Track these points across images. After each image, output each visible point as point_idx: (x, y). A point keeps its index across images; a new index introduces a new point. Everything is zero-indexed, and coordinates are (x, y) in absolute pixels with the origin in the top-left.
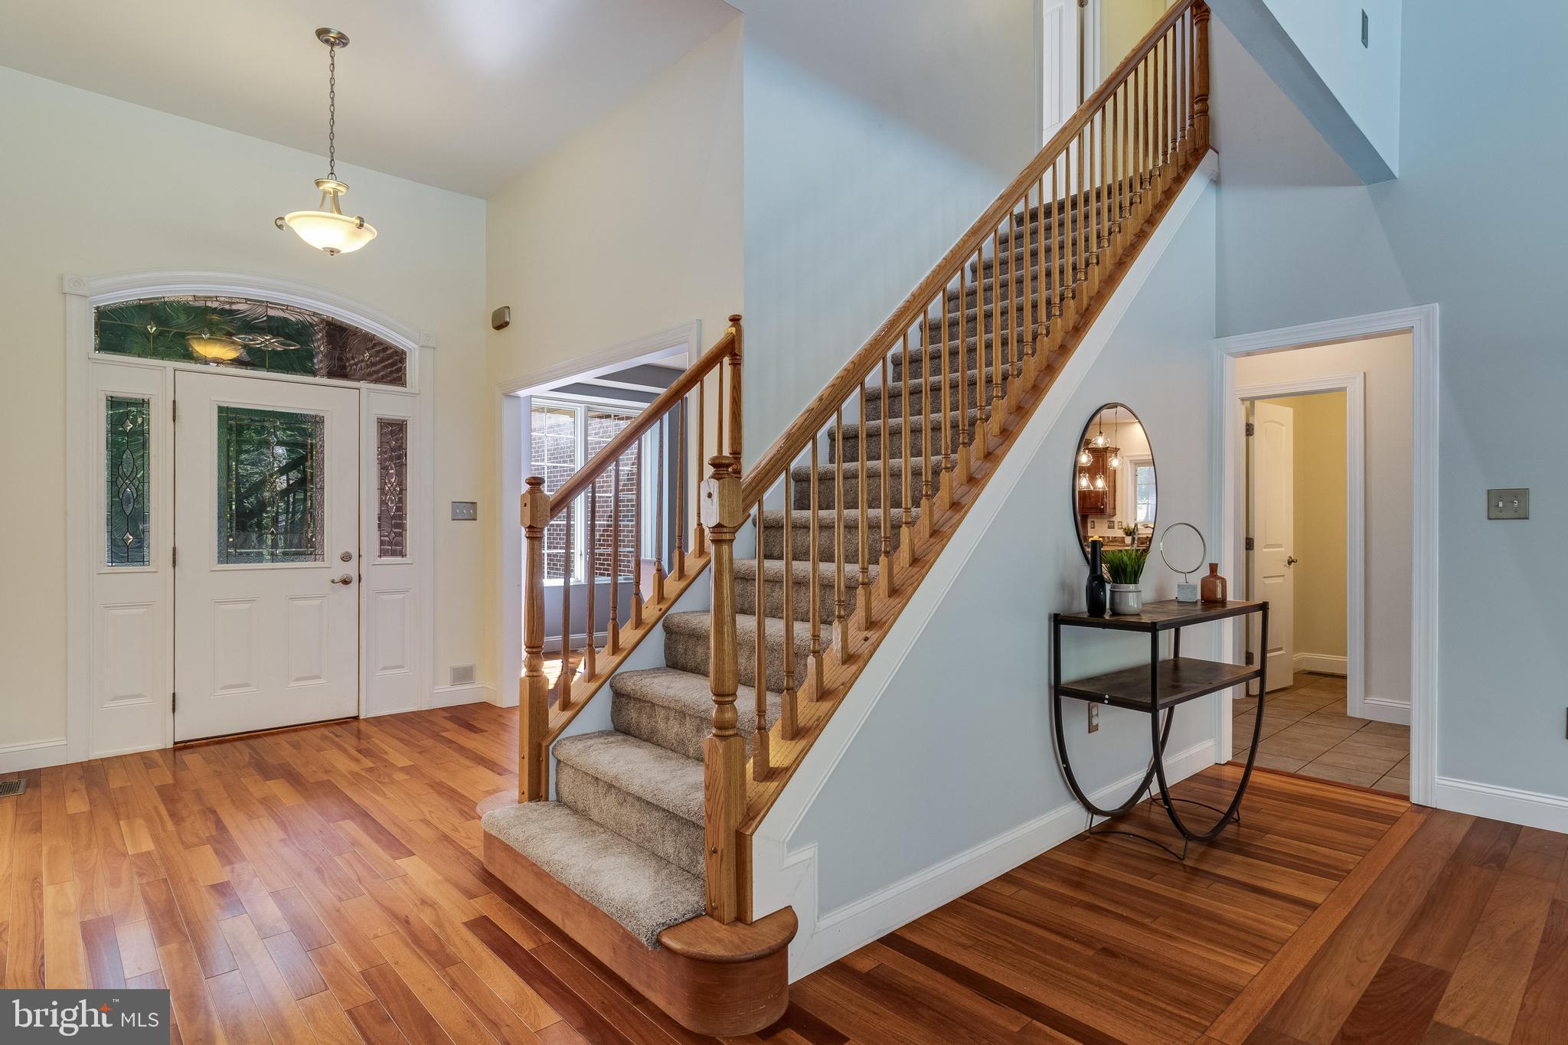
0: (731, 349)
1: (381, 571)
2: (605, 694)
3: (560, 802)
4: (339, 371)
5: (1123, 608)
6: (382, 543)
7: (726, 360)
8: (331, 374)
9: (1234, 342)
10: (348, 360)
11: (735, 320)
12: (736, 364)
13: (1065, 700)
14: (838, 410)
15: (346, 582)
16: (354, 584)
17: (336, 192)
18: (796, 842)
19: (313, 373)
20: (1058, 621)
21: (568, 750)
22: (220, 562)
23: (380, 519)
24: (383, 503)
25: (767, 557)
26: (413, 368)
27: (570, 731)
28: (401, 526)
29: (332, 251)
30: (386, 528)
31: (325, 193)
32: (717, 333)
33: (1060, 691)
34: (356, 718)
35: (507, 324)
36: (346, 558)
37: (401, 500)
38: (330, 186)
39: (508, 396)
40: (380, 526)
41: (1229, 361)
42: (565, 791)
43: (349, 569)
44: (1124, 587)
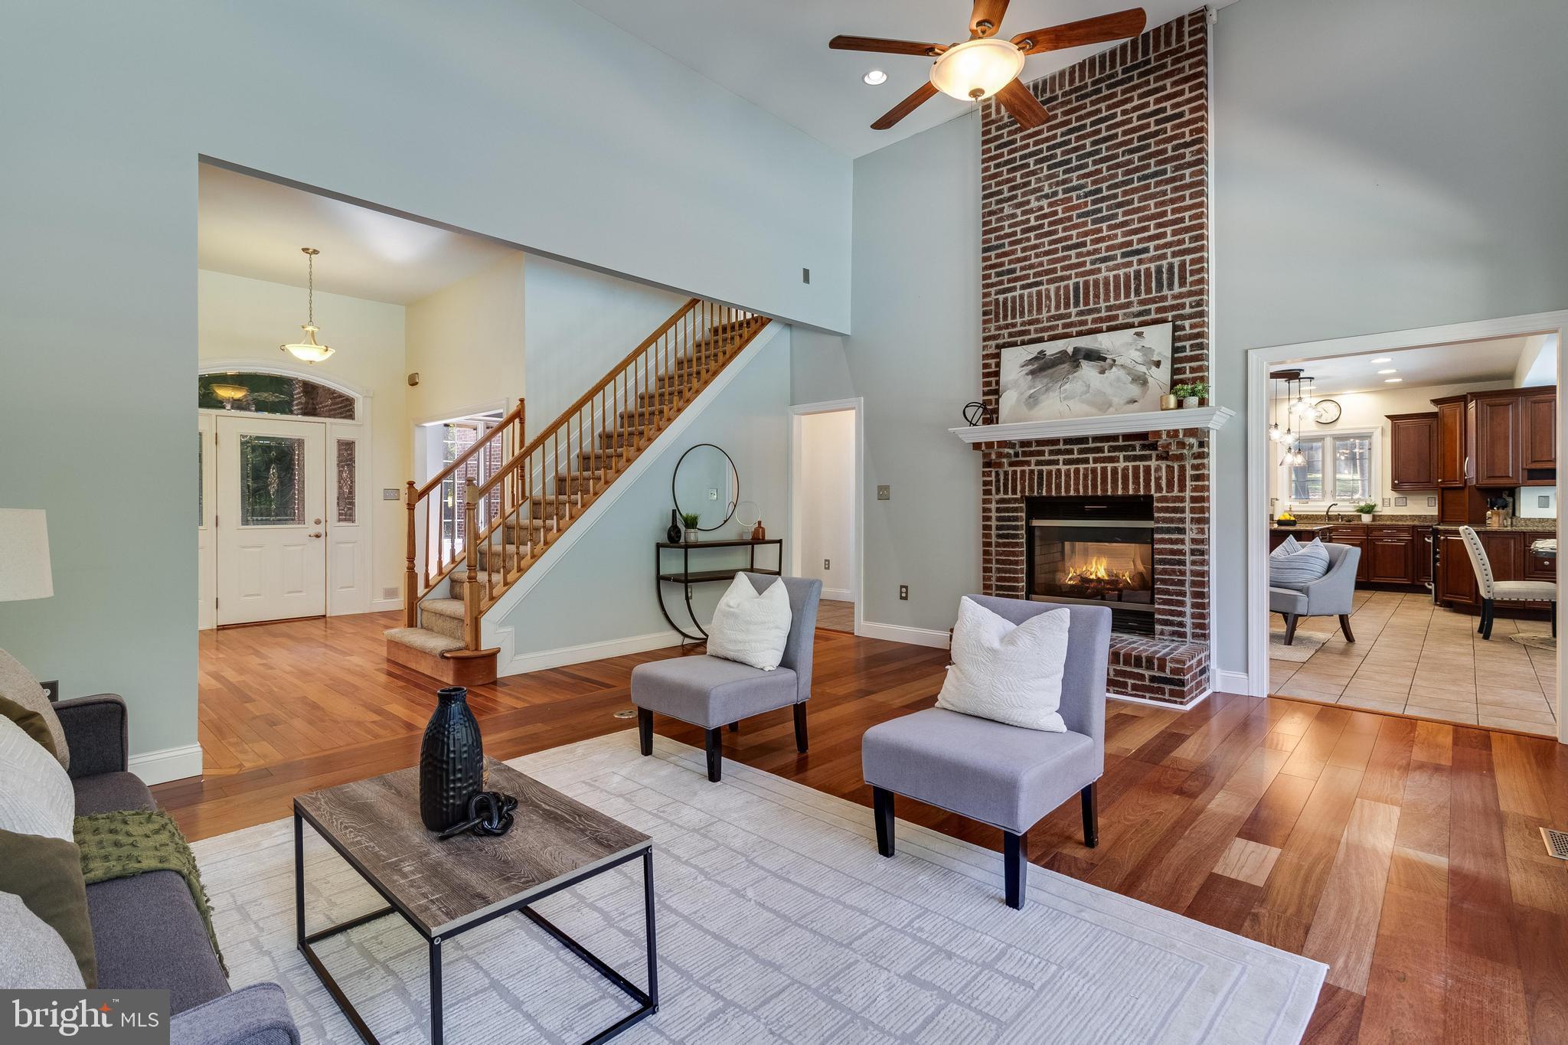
0: (519, 414)
1: (339, 530)
2: (446, 582)
3: (422, 627)
4: (310, 411)
5: (689, 540)
6: (340, 514)
7: (517, 421)
8: (305, 414)
9: (797, 408)
10: (317, 404)
11: (522, 401)
12: (522, 423)
13: (662, 582)
14: (531, 455)
15: (318, 536)
16: (323, 538)
17: (313, 332)
18: (503, 623)
19: (291, 412)
20: (659, 546)
21: (426, 604)
22: (243, 524)
23: (338, 499)
24: (340, 488)
25: (534, 518)
26: (359, 408)
27: (428, 597)
28: (352, 504)
29: (311, 362)
30: (342, 504)
31: (307, 331)
32: (513, 408)
33: (659, 578)
34: (324, 616)
35: (417, 383)
36: (318, 522)
37: (351, 487)
38: (310, 328)
39: (417, 425)
40: (338, 503)
41: (796, 417)
42: (424, 622)
43: (320, 529)
44: (689, 530)
